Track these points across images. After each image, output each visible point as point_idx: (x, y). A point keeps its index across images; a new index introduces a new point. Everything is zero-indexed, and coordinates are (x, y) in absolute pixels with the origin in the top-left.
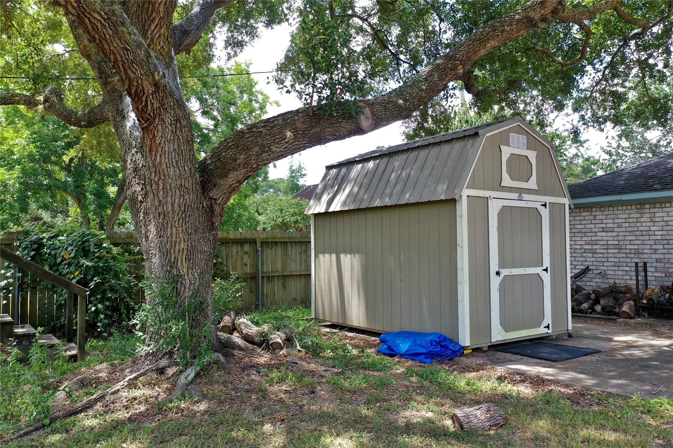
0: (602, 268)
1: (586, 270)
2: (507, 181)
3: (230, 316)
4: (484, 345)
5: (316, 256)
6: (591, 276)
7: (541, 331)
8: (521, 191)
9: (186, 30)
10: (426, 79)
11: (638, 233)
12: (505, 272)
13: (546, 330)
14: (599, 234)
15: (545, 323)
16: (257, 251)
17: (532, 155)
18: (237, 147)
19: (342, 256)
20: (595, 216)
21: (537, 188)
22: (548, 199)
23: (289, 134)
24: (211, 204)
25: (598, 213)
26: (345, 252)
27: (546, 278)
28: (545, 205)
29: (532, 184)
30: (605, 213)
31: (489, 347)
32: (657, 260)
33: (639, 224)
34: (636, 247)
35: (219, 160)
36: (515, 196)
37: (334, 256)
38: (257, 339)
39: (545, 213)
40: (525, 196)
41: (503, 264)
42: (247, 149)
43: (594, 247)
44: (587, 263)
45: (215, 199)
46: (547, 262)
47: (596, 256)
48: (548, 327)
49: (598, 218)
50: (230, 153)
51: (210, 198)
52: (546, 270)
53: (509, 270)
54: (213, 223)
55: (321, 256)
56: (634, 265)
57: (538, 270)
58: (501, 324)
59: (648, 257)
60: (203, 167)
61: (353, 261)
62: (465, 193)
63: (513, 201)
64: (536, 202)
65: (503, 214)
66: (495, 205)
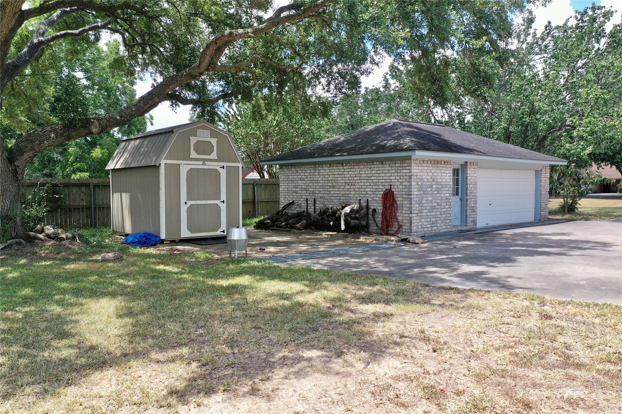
0: (300, 202)
1: (292, 203)
2: (193, 154)
3: (41, 225)
4: (176, 238)
5: (113, 194)
6: (295, 207)
7: (218, 233)
8: (204, 160)
9: (16, 65)
10: (136, 105)
11: (314, 182)
12: (190, 203)
13: (222, 233)
14: (299, 182)
15: (221, 229)
16: (91, 191)
17: (214, 141)
18: (27, 141)
19: (123, 194)
20: (297, 171)
21: (217, 158)
22: (225, 164)
23: (53, 135)
24: (15, 169)
25: (298, 169)
26: (124, 192)
27: (223, 207)
28: (223, 167)
29: (214, 155)
30: (302, 169)
31: (180, 240)
32: (321, 197)
33: (314, 177)
34: (313, 190)
35: (18, 147)
36: (201, 163)
37: (119, 194)
38: (52, 236)
39: (223, 173)
40: (207, 163)
41: (189, 198)
42: (32, 142)
43: (297, 189)
44: (294, 199)
45: (18, 166)
46: (223, 197)
47: (298, 195)
48: (224, 232)
49: (299, 172)
50: (24, 144)
51: (15, 166)
52: (223, 202)
53: (195, 201)
54: (17, 178)
55: (114, 194)
56: (313, 200)
57: (217, 202)
58: (188, 229)
59: (318, 196)
60: (10, 150)
61: (126, 197)
62: (163, 162)
63: (198, 165)
64: (216, 166)
65: (190, 172)
66: (185, 168)
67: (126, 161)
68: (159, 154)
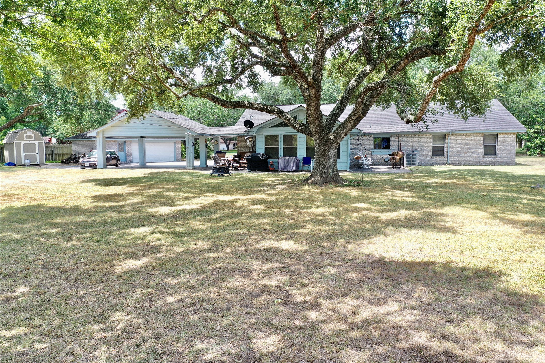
2: (25, 139)
7: (36, 163)
8: (30, 141)
12: (25, 154)
17: (33, 134)
27: (38, 155)
28: (37, 143)
29: (33, 139)
31: (21, 165)
39: (37, 145)
41: (24, 152)
46: (37, 151)
48: (38, 163)
52: (37, 153)
53: (27, 153)
57: (35, 153)
61: (8, 151)
62: (15, 142)
63: (28, 142)
64: (35, 142)
65: (24, 145)
66: (22, 143)
67: (7, 141)
68: (13, 140)
